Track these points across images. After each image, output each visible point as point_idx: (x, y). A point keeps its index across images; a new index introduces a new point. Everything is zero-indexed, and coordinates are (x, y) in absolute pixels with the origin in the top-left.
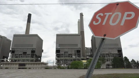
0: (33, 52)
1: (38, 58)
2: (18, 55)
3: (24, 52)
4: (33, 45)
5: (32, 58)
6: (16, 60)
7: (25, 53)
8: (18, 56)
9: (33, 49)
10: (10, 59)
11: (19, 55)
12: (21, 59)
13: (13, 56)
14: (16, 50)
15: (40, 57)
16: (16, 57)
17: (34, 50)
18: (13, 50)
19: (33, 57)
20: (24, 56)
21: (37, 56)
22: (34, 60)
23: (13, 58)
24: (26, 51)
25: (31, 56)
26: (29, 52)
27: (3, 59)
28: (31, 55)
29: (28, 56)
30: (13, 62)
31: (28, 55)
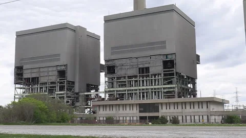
0: (169, 64)
1: (186, 85)
2: (125, 77)
3: (141, 66)
4: (164, 42)
5: (169, 83)
6: (123, 94)
7: (144, 71)
8: (127, 79)
9: (167, 55)
10: (106, 92)
11: (130, 77)
12: (136, 90)
13: (112, 83)
14: (117, 63)
15: (193, 80)
16: (122, 86)
17: (170, 58)
18: (110, 63)
19: (171, 83)
20: (143, 81)
21: (183, 76)
22: (176, 90)
23: (112, 87)
24: (146, 66)
25: (165, 79)
26: (157, 68)
27: (89, 93)
28: (165, 75)
29: (155, 80)
30: (117, 99)
31: (155, 75)
